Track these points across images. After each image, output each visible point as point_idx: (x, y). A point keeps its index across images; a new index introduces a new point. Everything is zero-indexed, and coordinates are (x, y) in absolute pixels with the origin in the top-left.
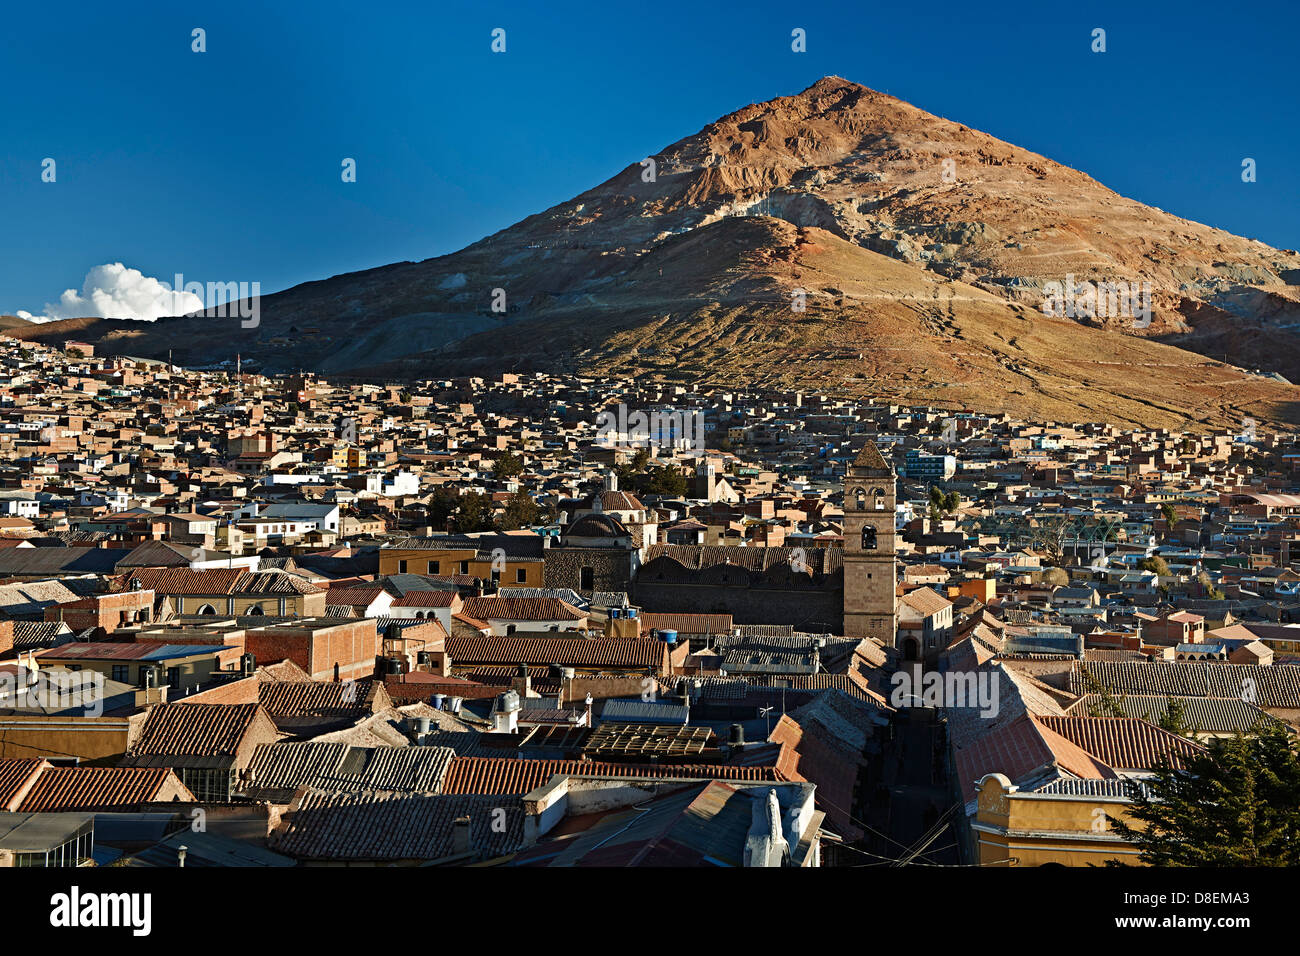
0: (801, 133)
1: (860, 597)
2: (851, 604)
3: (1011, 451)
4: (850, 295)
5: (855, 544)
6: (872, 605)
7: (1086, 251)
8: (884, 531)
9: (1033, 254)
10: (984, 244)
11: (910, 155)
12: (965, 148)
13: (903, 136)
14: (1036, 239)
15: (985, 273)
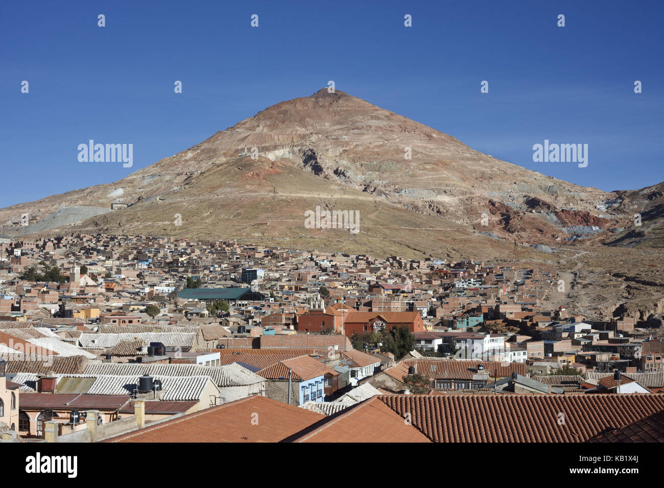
0: (308, 116)
7: (444, 176)
9: (416, 177)
10: (392, 172)
11: (363, 127)
12: (392, 124)
13: (361, 117)
14: (420, 170)
15: (390, 186)
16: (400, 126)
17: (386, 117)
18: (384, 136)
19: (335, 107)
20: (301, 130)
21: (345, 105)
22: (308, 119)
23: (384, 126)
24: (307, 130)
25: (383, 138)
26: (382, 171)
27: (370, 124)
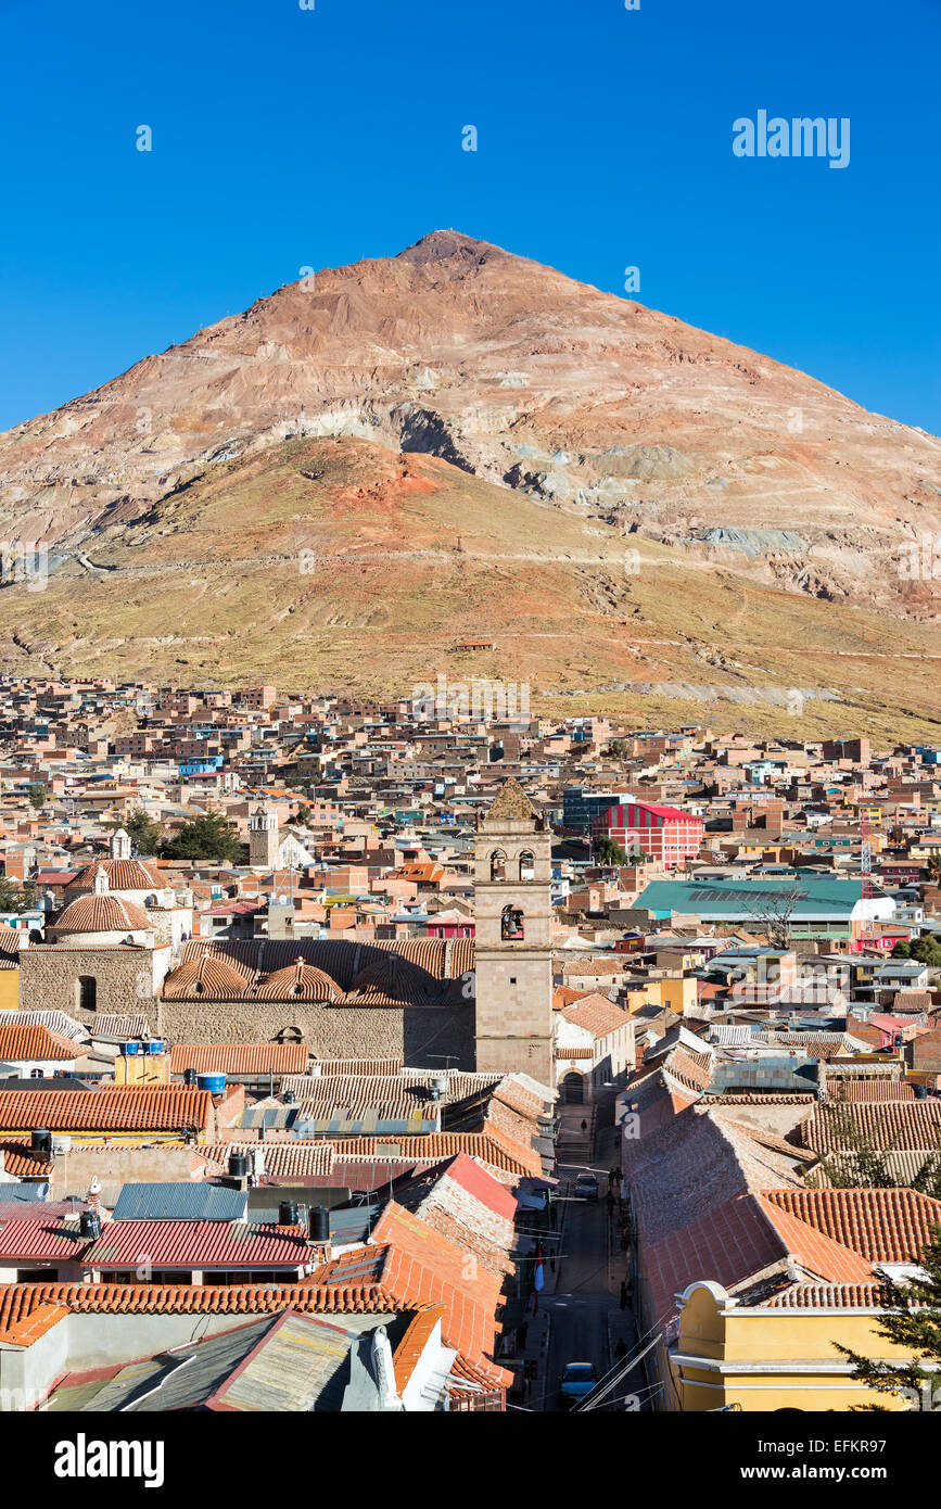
0: (402, 313)
1: (500, 1014)
2: (485, 1024)
3: (715, 786)
4: (477, 556)
5: (489, 933)
6: (519, 1023)
7: (817, 489)
8: (534, 912)
9: (743, 494)
10: (672, 479)
11: (563, 347)
12: (642, 337)
13: (554, 318)
14: (748, 472)
15: (673, 521)
16: (666, 345)
17: (625, 317)
18: (625, 374)
19: (472, 289)
20: (387, 356)
21: (501, 281)
22: (401, 323)
23: (622, 343)
24: (404, 354)
25: (624, 379)
26: (643, 474)
27: (580, 338)
